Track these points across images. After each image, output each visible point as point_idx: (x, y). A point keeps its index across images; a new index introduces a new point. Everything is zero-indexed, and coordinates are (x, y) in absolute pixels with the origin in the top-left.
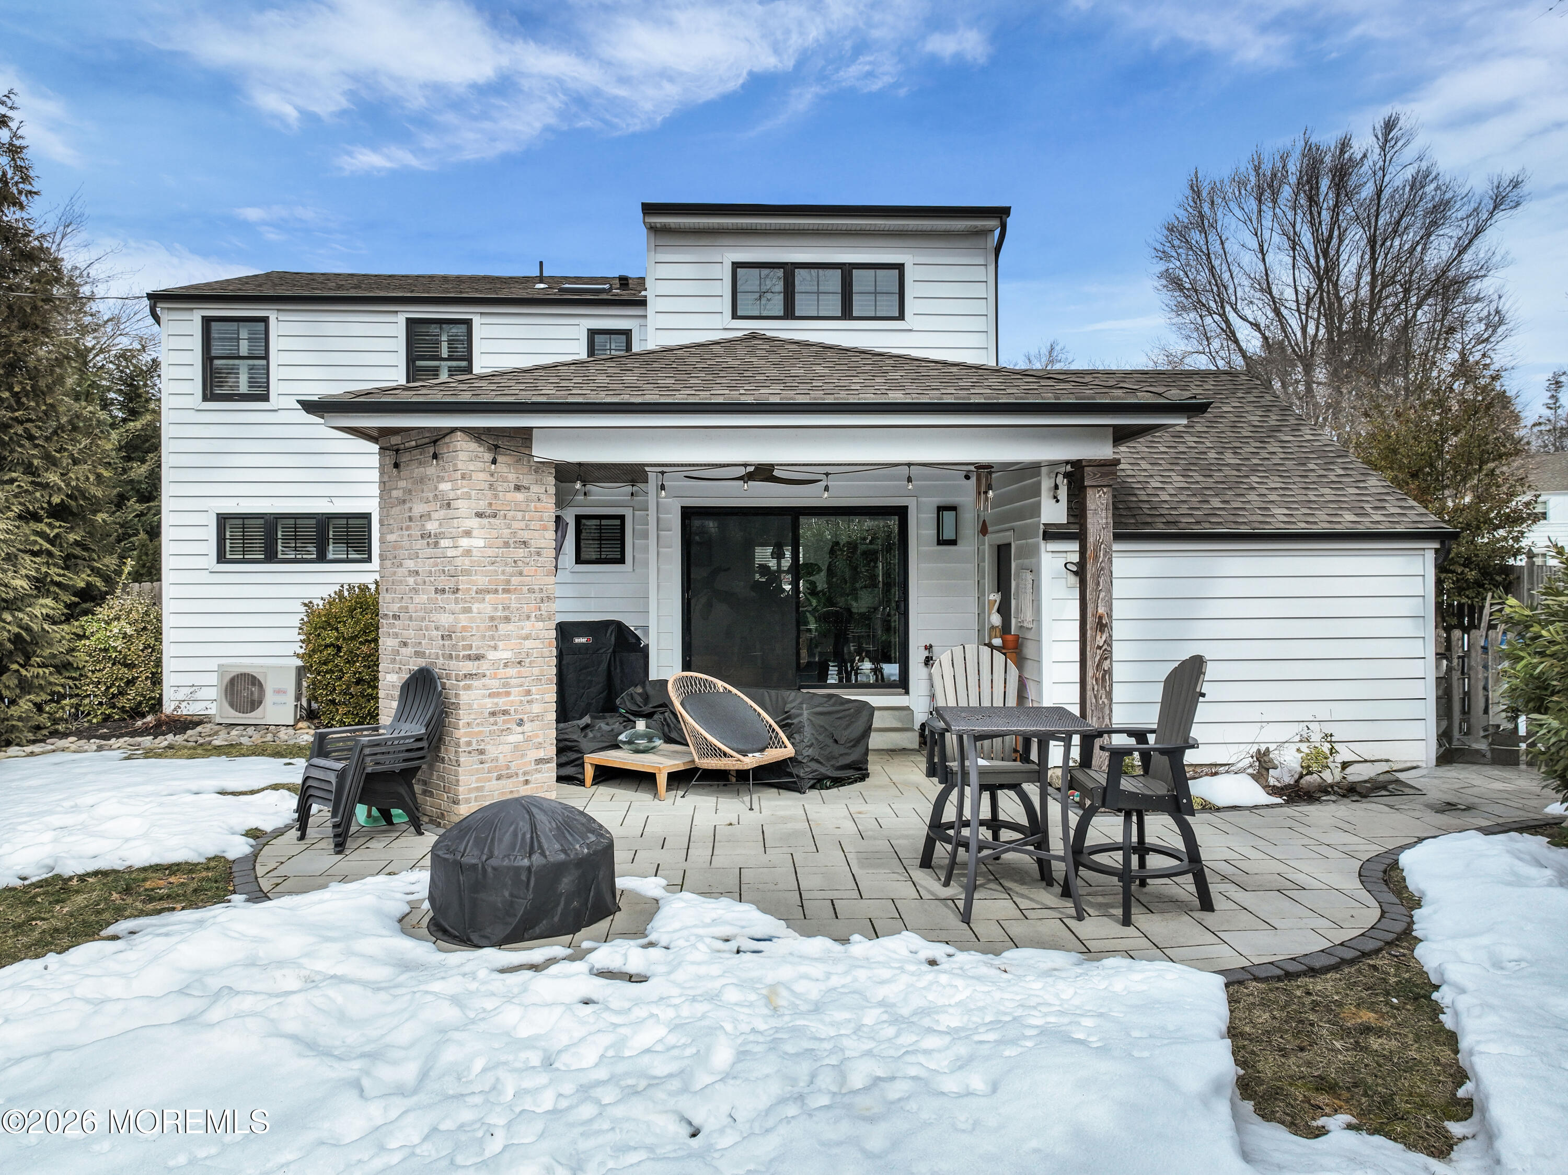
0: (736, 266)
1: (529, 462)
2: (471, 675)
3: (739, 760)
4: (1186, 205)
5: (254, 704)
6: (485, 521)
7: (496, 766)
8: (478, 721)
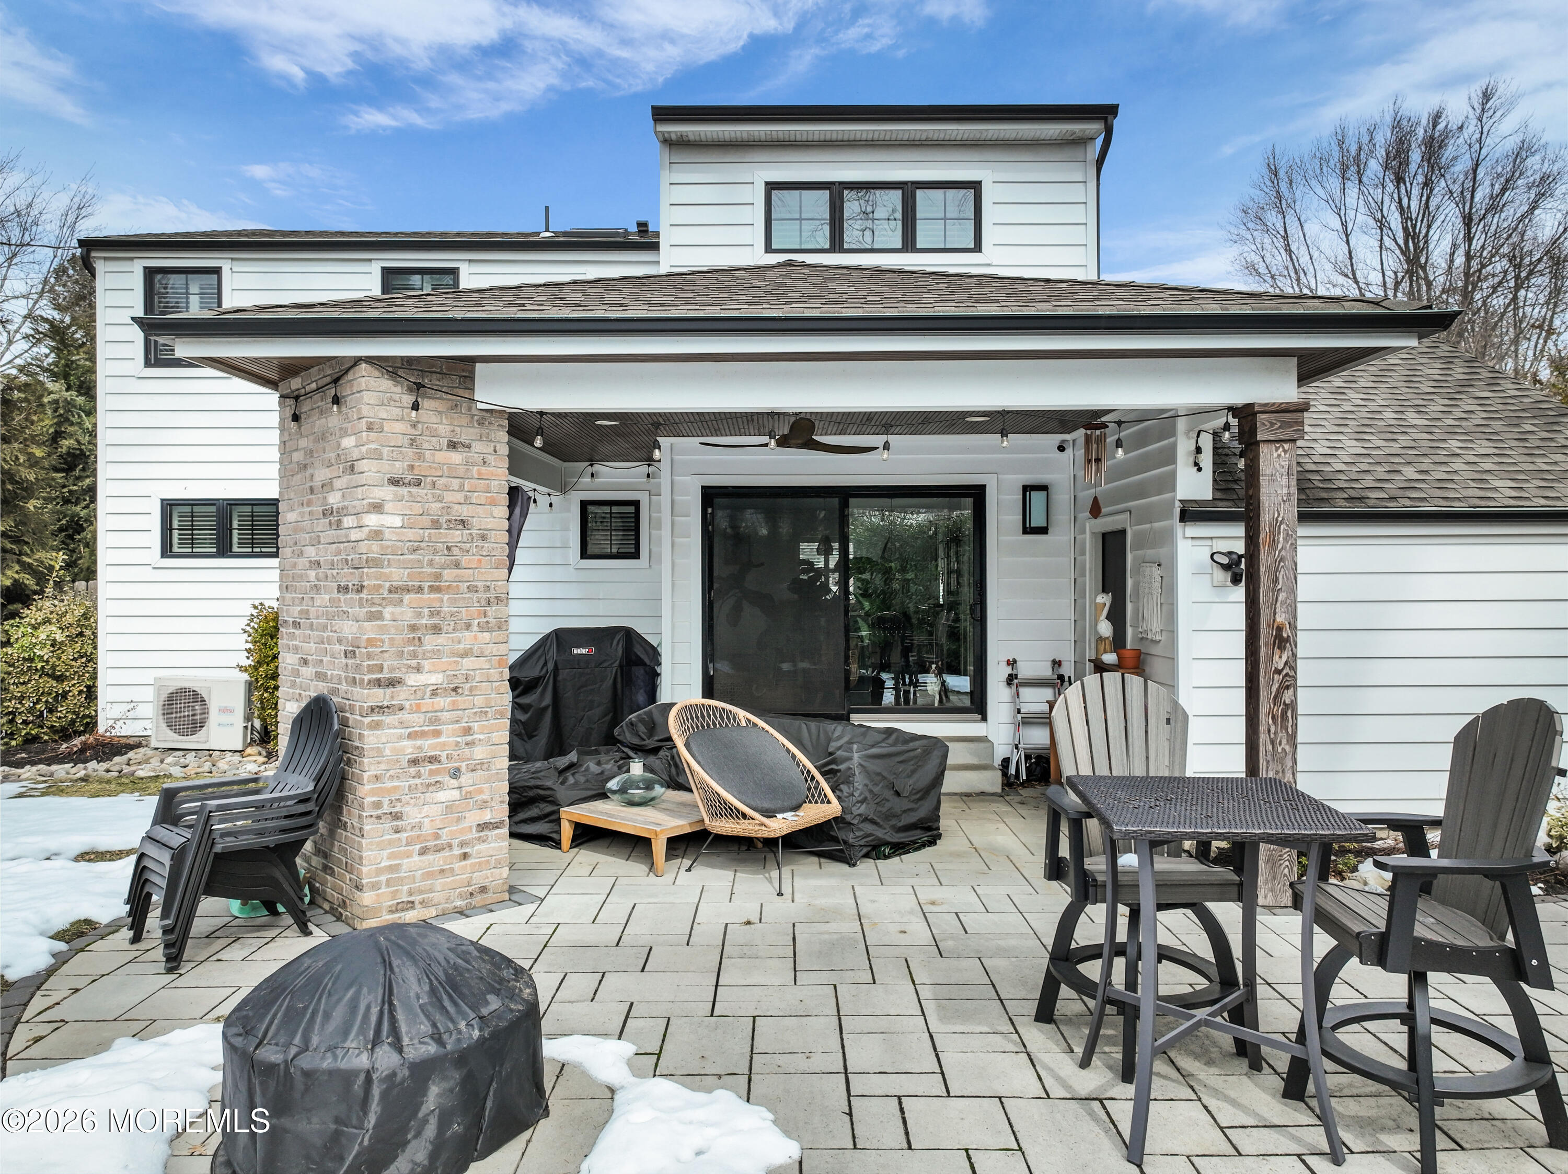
0: (771, 187)
1: (470, 409)
2: (381, 707)
3: (762, 824)
4: (1262, 185)
5: (197, 725)
6: (403, 491)
7: (419, 836)
8: (392, 772)
